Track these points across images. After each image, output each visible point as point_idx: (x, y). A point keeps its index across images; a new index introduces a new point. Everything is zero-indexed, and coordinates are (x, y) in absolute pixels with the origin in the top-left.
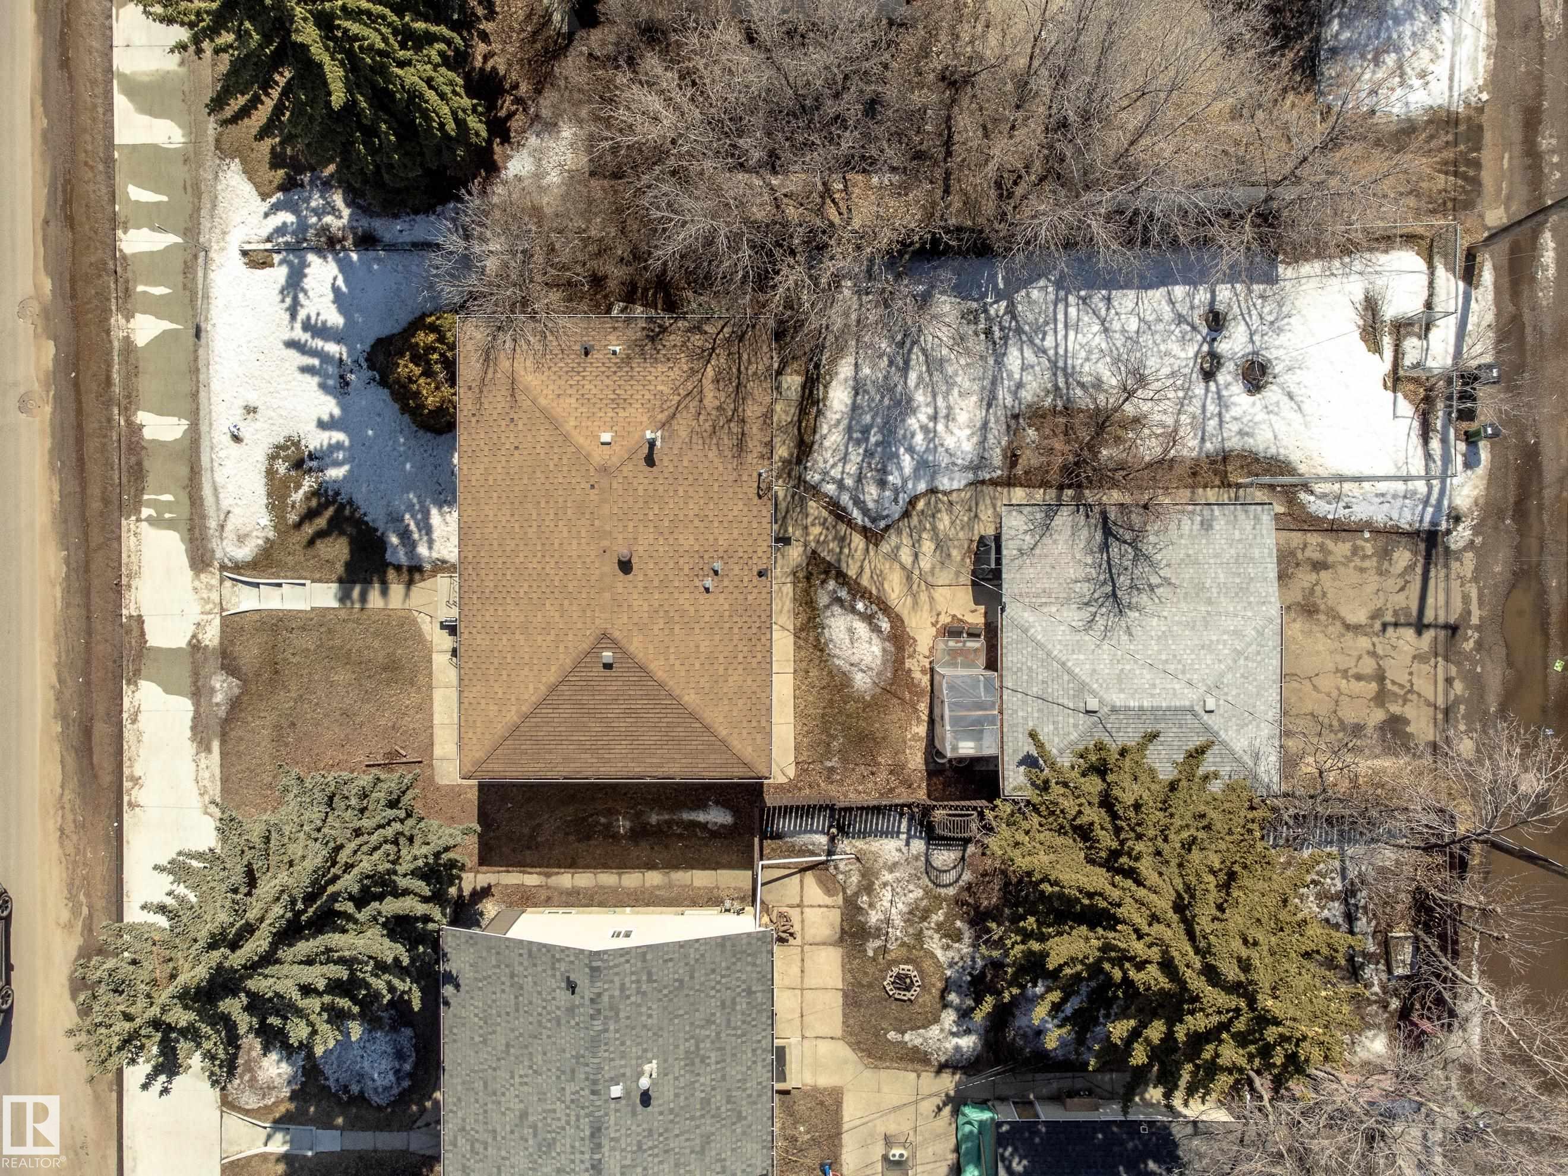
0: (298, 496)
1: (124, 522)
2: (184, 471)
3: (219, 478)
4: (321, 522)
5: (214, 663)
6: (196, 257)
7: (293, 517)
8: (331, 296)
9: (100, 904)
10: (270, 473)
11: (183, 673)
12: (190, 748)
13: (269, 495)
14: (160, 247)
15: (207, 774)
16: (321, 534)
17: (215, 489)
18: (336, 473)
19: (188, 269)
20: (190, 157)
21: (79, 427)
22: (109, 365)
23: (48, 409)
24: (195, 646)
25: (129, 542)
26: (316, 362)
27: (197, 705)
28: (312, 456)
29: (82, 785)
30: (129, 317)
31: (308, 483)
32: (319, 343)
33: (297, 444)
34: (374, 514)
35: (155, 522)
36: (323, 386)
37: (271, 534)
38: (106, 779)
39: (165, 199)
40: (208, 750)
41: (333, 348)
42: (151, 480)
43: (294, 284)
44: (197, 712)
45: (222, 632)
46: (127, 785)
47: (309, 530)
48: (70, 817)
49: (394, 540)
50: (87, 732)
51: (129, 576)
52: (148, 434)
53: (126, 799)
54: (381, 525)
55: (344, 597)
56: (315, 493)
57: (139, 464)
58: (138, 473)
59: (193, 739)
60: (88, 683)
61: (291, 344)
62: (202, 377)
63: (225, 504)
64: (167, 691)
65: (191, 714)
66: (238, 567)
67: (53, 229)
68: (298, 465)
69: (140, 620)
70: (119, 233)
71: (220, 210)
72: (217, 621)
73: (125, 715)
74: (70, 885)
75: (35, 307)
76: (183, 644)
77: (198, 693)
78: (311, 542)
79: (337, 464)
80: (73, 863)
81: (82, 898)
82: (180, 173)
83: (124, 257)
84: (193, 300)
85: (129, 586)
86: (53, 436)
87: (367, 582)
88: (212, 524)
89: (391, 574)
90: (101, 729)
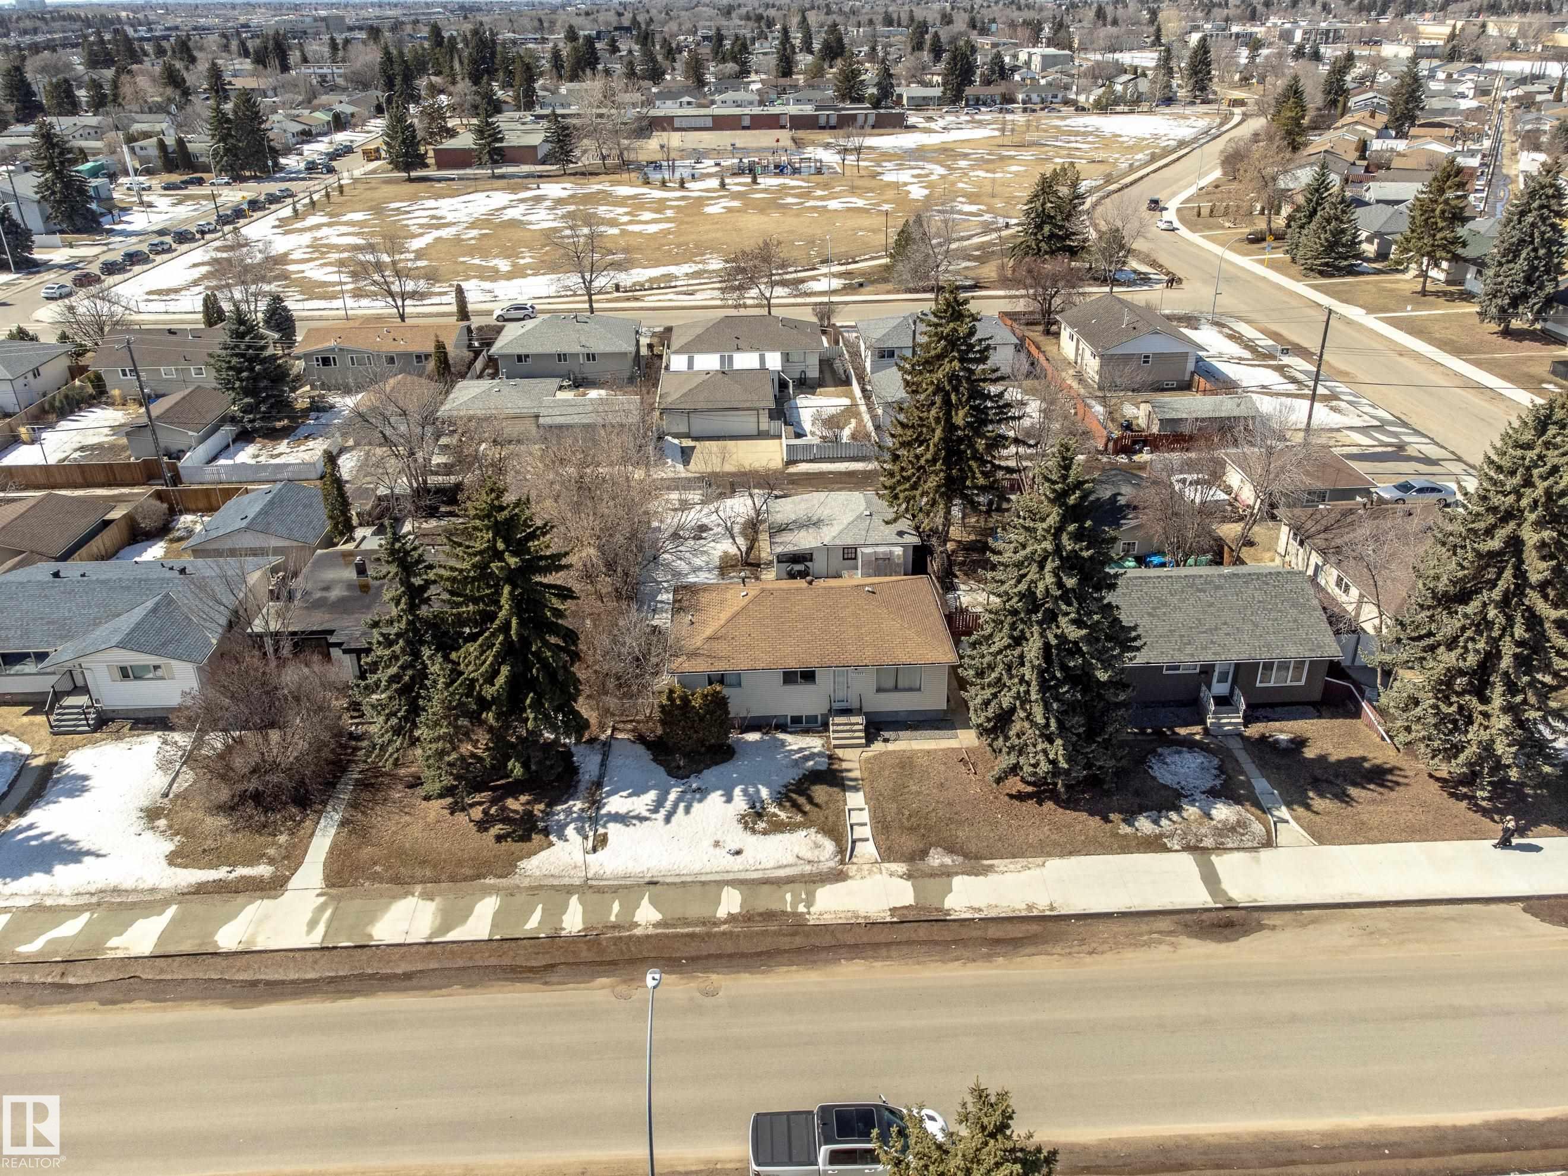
0: (783, 815)
1: (811, 923)
2: (766, 887)
3: (771, 864)
4: (802, 800)
5: (920, 865)
6: (591, 887)
7: (799, 818)
8: (635, 798)
9: (1144, 928)
10: (765, 833)
11: (932, 883)
12: (992, 877)
13: (782, 832)
14: (580, 908)
15: (1012, 866)
16: (810, 800)
17: (780, 867)
18: (764, 793)
19: (600, 890)
20: (510, 892)
21: (731, 956)
22: (676, 936)
23: (714, 977)
24: (909, 876)
25: (828, 919)
26: (682, 805)
27: (957, 874)
28: (753, 807)
29: (1046, 942)
30: (636, 925)
31: (773, 809)
32: (668, 804)
33: (743, 817)
34: (793, 775)
35: (809, 903)
36: (700, 801)
37: (813, 830)
38: (1034, 928)
39: (540, 906)
40: (992, 866)
41: (673, 796)
42: (775, 906)
43: (622, 819)
44: (963, 873)
45: (895, 861)
46: (1035, 913)
47: (808, 808)
48: (1076, 949)
49: (811, 763)
50: (998, 942)
51: (857, 918)
52: (736, 909)
53: (1048, 913)
54: (801, 772)
55: (856, 789)
56: (780, 805)
57: (761, 914)
58: (769, 916)
59: (986, 875)
60: (955, 942)
61: (668, 819)
62: (689, 879)
63: (791, 859)
64: (951, 891)
65: (966, 877)
66: (841, 851)
67: (554, 979)
68: (759, 815)
69: (893, 910)
70: (563, 933)
71: (556, 872)
72: (887, 865)
73: (977, 916)
74: (1136, 945)
75: (622, 989)
76: (909, 884)
77: (947, 873)
78: (817, 805)
79: (758, 791)
80: (1117, 946)
81: (1145, 938)
82: (521, 898)
83: (584, 929)
84: (626, 887)
85: (865, 917)
86: (739, 972)
87: (843, 778)
88: (808, 868)
89: (835, 767)
90: (993, 932)
